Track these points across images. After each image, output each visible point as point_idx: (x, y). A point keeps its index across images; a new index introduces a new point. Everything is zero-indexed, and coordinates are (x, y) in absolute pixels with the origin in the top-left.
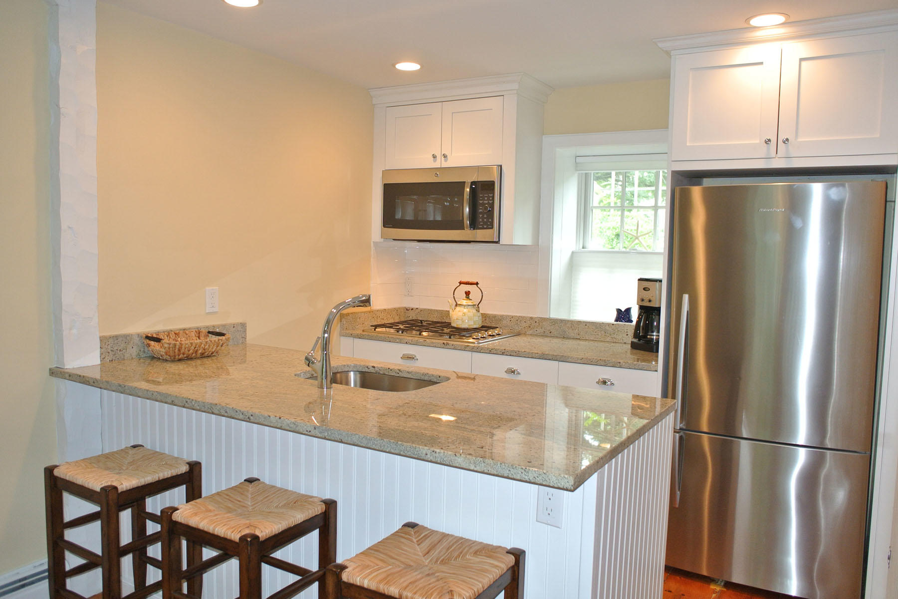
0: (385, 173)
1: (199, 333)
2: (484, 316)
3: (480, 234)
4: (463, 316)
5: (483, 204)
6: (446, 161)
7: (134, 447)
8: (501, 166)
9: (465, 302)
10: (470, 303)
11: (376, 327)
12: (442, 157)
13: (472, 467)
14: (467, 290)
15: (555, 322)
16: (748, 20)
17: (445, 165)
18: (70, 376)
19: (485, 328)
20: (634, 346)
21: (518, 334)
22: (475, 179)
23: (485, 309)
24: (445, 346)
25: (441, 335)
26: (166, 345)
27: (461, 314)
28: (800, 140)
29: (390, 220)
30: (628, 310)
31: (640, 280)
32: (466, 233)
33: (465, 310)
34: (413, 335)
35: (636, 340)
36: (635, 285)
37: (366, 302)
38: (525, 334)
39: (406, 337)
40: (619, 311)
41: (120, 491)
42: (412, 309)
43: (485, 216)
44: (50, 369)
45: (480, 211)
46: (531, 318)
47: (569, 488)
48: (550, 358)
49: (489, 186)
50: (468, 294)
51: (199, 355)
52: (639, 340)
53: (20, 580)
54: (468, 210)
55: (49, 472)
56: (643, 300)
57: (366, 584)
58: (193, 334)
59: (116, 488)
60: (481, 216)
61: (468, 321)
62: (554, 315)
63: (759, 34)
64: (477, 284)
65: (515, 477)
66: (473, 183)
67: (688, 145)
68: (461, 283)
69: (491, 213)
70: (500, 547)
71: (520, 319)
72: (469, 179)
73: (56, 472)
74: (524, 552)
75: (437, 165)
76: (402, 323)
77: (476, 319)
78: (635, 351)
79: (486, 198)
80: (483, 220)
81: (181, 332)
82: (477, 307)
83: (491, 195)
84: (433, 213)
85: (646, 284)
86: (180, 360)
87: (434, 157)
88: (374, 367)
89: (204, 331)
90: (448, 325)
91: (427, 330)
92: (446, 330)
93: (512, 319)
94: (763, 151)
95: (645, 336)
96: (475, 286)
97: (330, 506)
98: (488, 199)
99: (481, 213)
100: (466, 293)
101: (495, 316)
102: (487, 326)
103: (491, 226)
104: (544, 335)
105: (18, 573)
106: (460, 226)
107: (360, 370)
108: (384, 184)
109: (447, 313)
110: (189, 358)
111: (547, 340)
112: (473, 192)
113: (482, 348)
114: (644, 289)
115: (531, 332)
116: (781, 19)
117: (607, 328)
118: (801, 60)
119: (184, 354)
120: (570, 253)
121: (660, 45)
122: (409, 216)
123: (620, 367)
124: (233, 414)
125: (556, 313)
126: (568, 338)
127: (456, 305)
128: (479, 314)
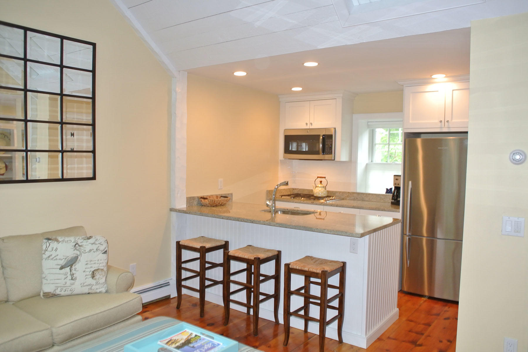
0: (285, 130)
1: (217, 197)
2: (328, 192)
3: (327, 157)
4: (319, 191)
5: (328, 144)
6: (312, 126)
7: (202, 237)
8: (335, 128)
9: (320, 185)
10: (322, 186)
11: (282, 196)
12: (310, 124)
13: (330, 233)
14: (321, 180)
15: (359, 194)
16: (431, 76)
17: (311, 127)
18: (179, 211)
19: (328, 196)
20: (392, 203)
21: (343, 199)
22: (324, 133)
23: (329, 188)
24: (312, 203)
25: (310, 199)
26: (210, 201)
27: (318, 191)
28: (453, 121)
29: (287, 150)
30: (391, 189)
31: (394, 176)
32: (320, 156)
33: (320, 189)
34: (297, 199)
35: (393, 201)
36: (393, 177)
37: (287, 184)
38: (346, 199)
39: (295, 200)
40: (387, 189)
41: (206, 248)
42: (296, 189)
43: (329, 149)
44: (170, 209)
45: (326, 147)
46: (349, 192)
47: (360, 237)
48: (356, 207)
49: (330, 137)
50: (321, 182)
51: (220, 205)
52: (394, 201)
53: (160, 285)
54: (321, 145)
55: (178, 243)
56: (395, 184)
57: (297, 268)
58: (215, 197)
59: (205, 247)
60: (327, 149)
61: (321, 193)
62: (359, 191)
63: (435, 80)
64: (325, 178)
65: (343, 235)
66: (323, 135)
67: (410, 122)
68: (318, 177)
69: (331, 148)
70: (338, 261)
71: (344, 193)
72: (322, 133)
73: (181, 243)
74: (346, 262)
75: (308, 127)
76: (293, 194)
77: (325, 192)
78: (393, 205)
79: (329, 142)
80: (328, 151)
81: (211, 196)
82: (325, 188)
83: (331, 140)
84: (305, 147)
85: (397, 177)
86: (213, 206)
87: (307, 124)
88: (287, 209)
89: (219, 196)
90: (313, 195)
91: (304, 197)
92: (312, 197)
93: (340, 193)
94: (439, 125)
95: (397, 199)
96: (324, 179)
97: (279, 252)
98: (330, 142)
99: (327, 148)
100: (320, 181)
101: (333, 192)
102: (329, 195)
103: (331, 153)
104: (354, 200)
105: (159, 283)
106: (317, 153)
107: (282, 210)
108: (285, 135)
109: (312, 190)
110: (216, 206)
111: (355, 201)
112: (323, 139)
113: (328, 204)
114: (396, 179)
115: (348, 198)
116: (444, 75)
117: (381, 196)
118: (453, 90)
119: (215, 204)
120: (365, 165)
121: (399, 83)
122: (294, 149)
123: (385, 211)
124: (246, 221)
125: (359, 190)
126: (364, 201)
127: (316, 187)
128: (326, 191)
